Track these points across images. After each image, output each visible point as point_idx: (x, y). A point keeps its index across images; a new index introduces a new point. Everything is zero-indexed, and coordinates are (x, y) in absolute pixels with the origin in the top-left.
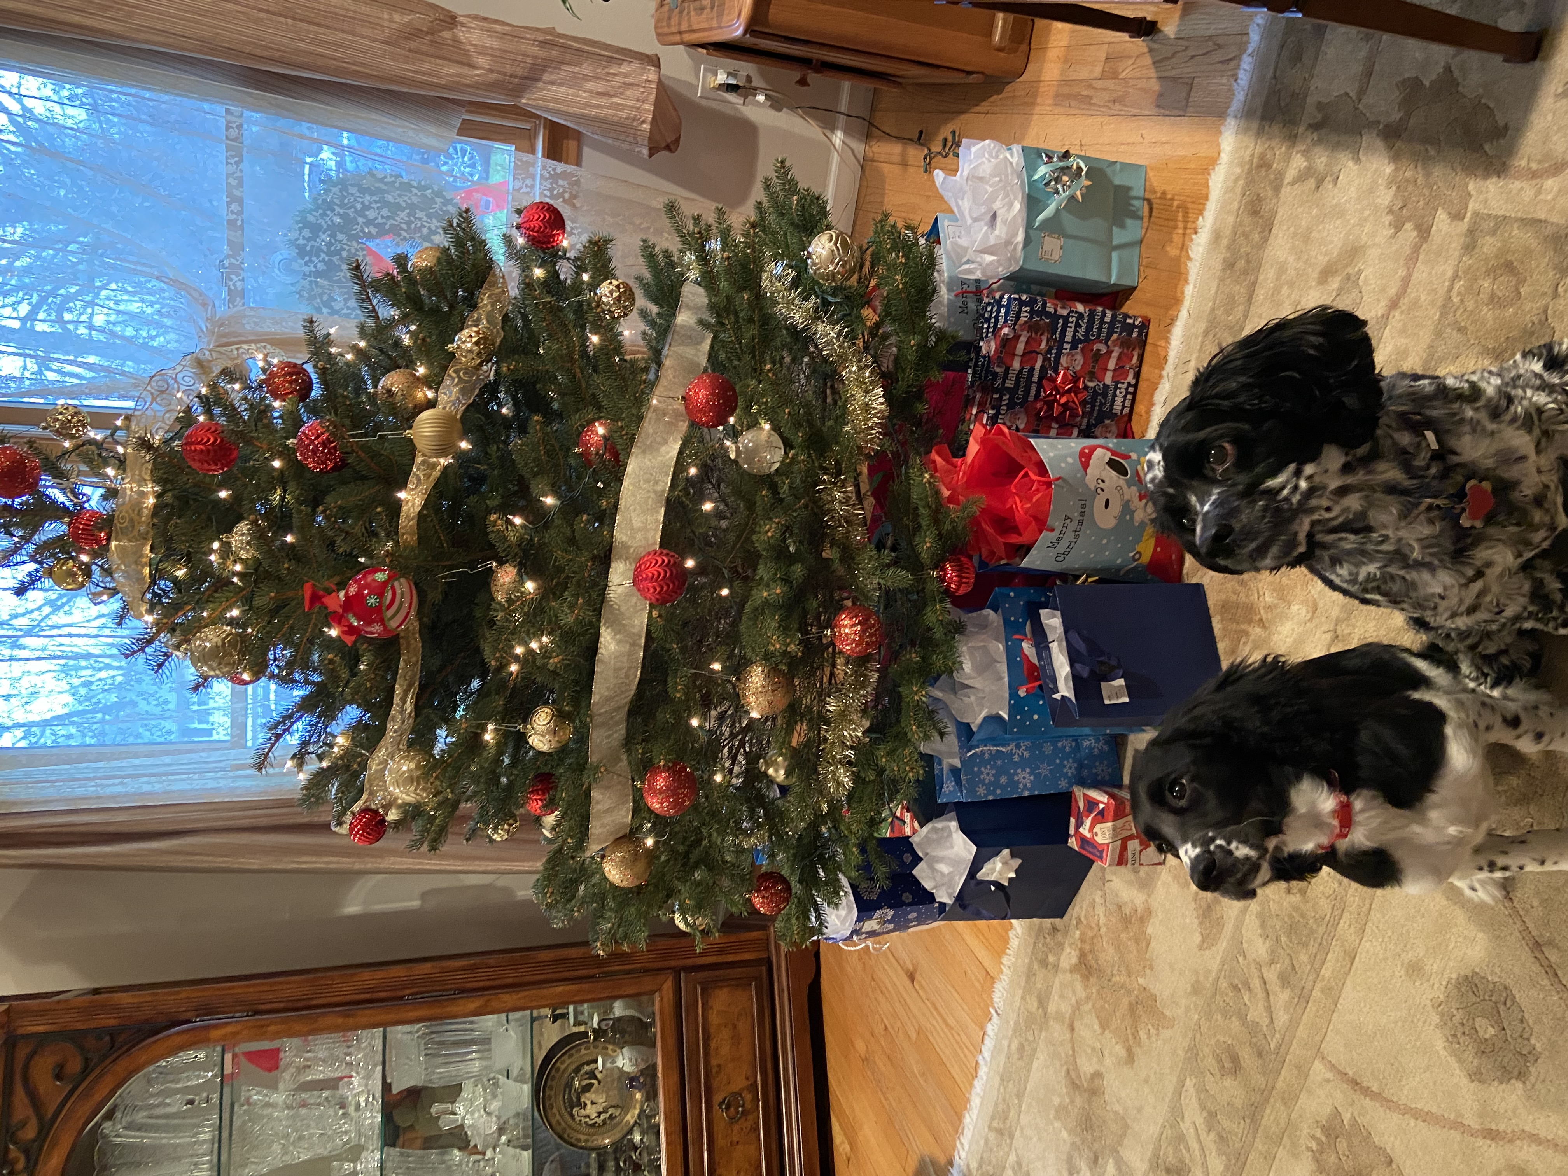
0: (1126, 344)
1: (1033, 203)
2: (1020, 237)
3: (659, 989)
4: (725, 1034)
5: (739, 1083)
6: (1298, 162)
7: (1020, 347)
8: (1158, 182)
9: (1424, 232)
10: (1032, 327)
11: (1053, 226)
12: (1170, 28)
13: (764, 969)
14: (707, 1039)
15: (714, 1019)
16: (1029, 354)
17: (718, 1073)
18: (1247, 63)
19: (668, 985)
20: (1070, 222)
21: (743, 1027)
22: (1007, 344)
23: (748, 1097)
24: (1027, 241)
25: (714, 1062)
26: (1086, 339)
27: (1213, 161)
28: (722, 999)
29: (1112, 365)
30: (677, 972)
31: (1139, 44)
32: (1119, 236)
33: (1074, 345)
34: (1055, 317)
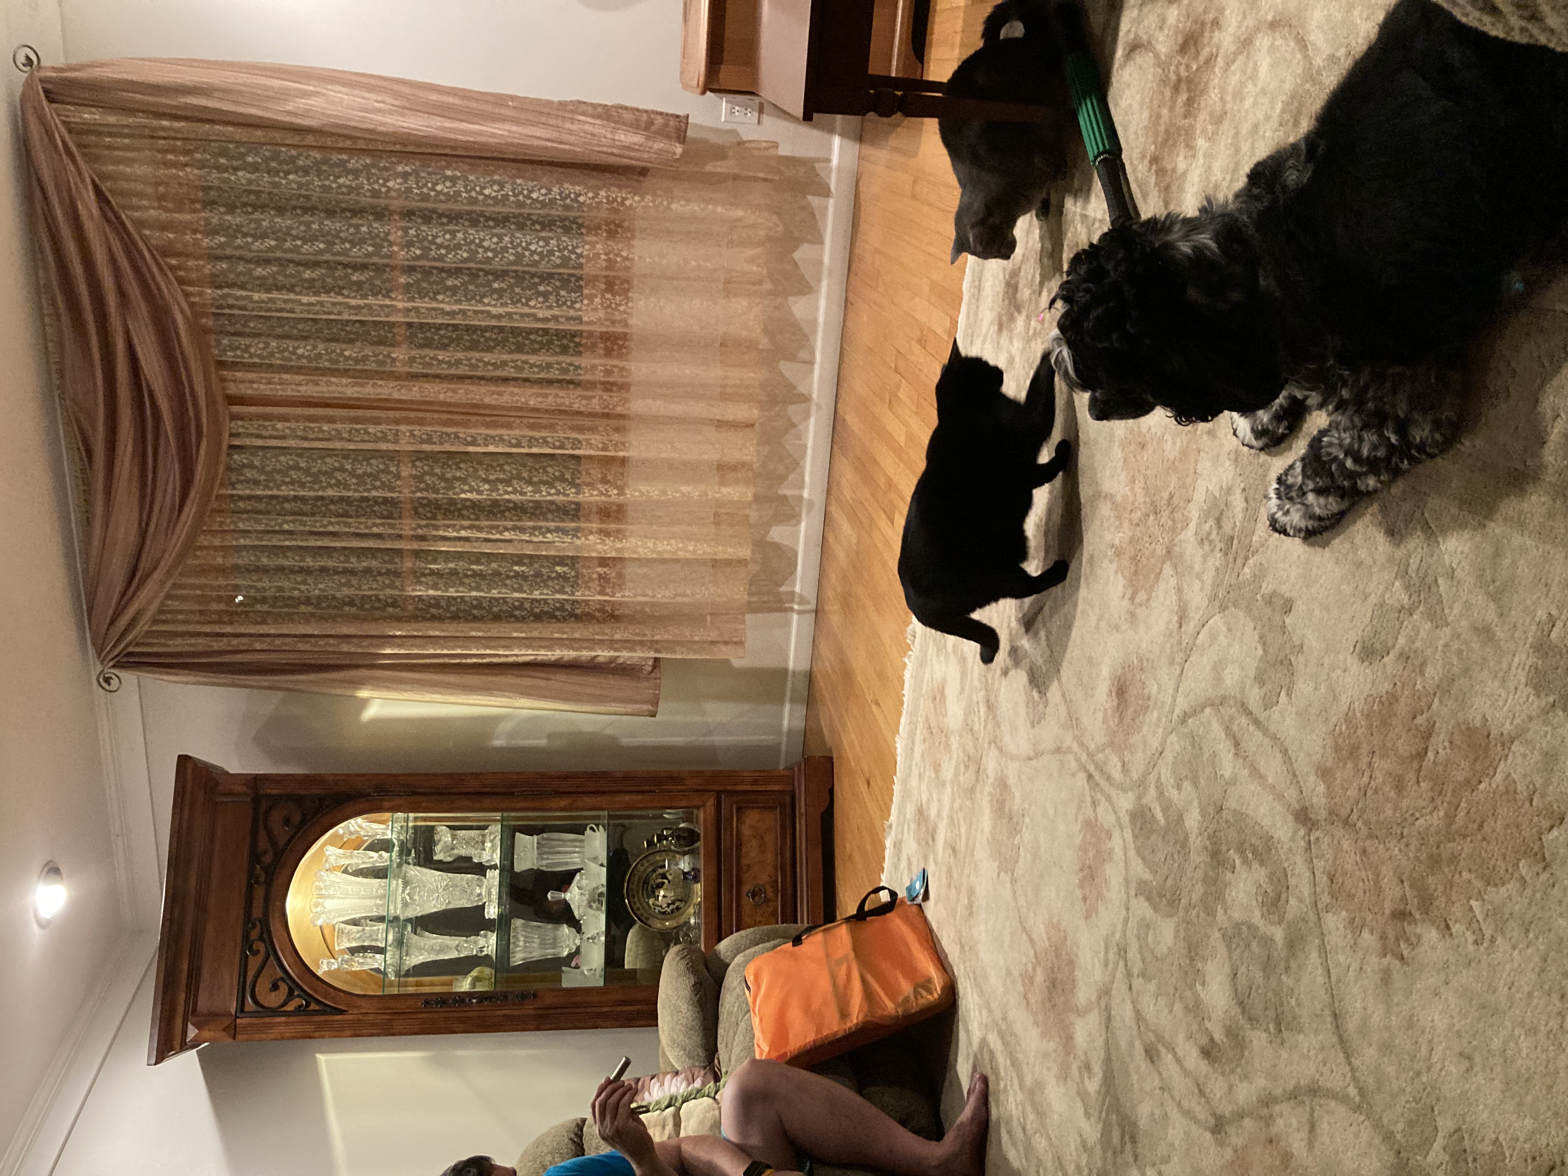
3: (704, 806)
4: (754, 843)
5: (764, 879)
13: (788, 798)
14: (739, 845)
15: (746, 831)
17: (748, 869)
19: (711, 802)
21: (769, 839)
23: (769, 890)
25: (745, 862)
28: (752, 818)
30: (718, 794)
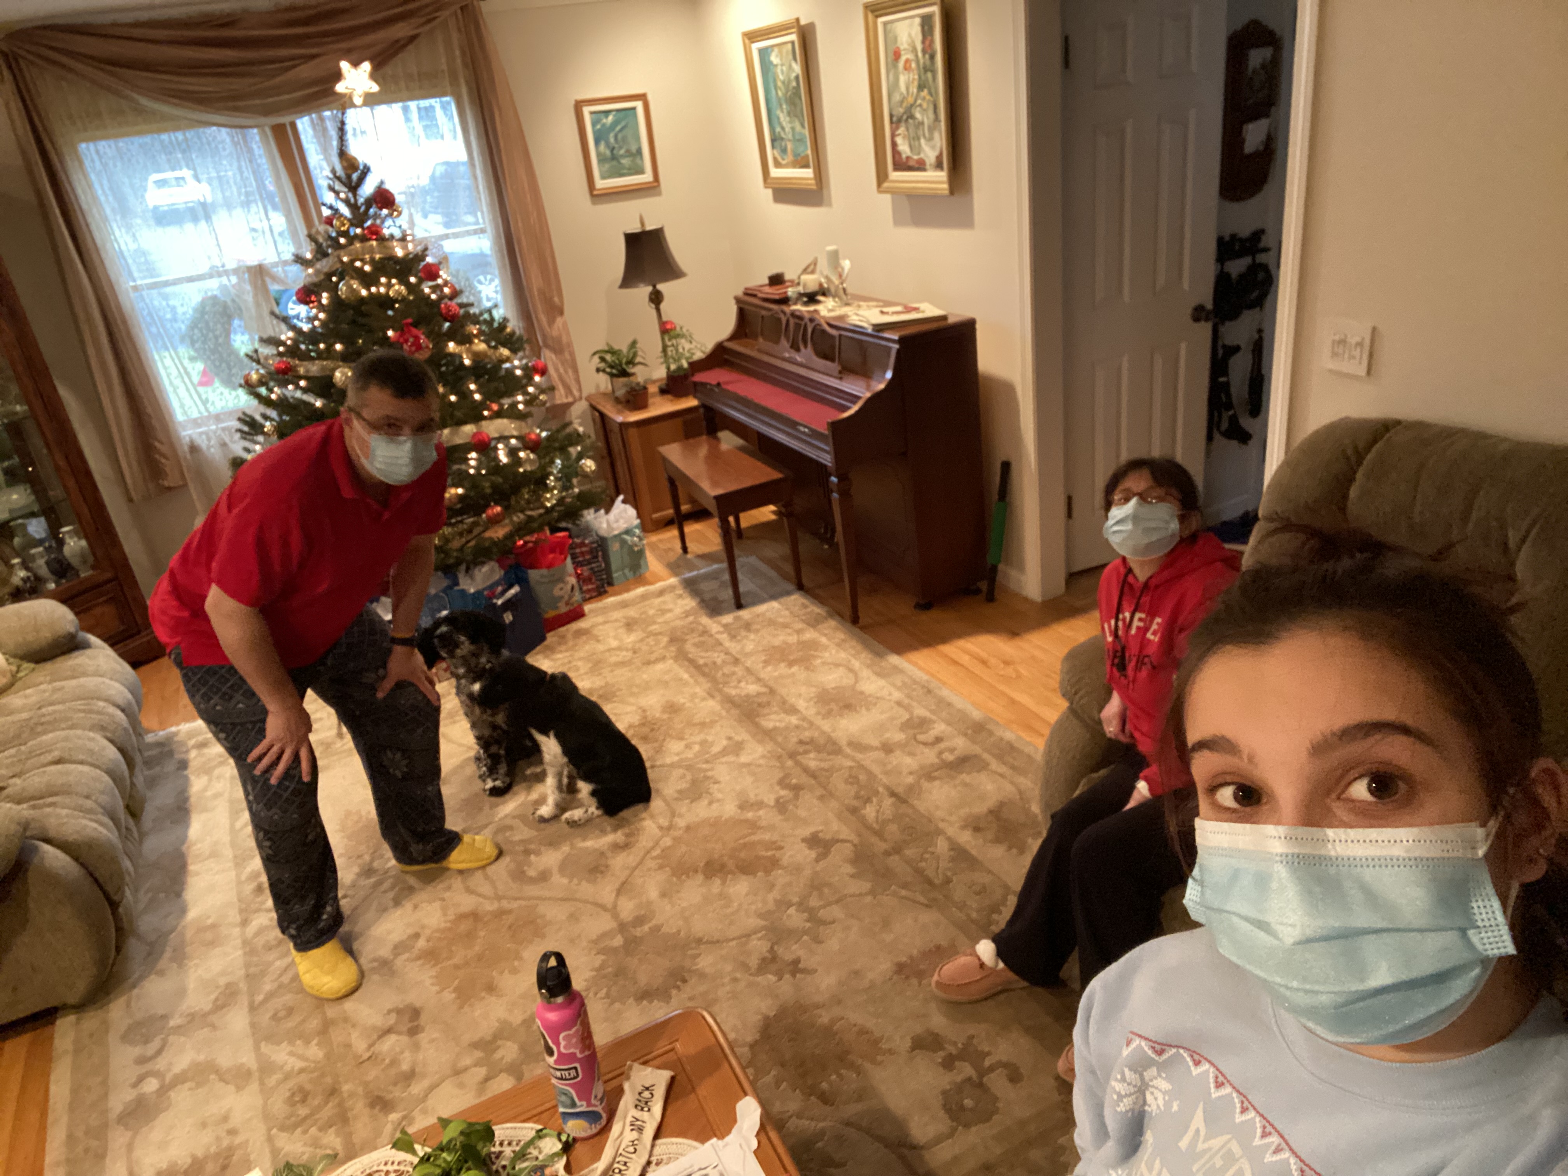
0: (598, 587)
1: (628, 532)
2: (616, 532)
3: (102, 571)
6: (681, 592)
7: (584, 549)
8: (647, 575)
9: (687, 616)
10: (591, 551)
11: (623, 542)
12: (689, 556)
15: (98, 611)
16: (583, 554)
18: (695, 573)
19: (107, 575)
20: (625, 550)
22: (583, 544)
24: (616, 536)
26: (595, 572)
27: (664, 580)
28: (110, 611)
29: (590, 587)
30: (116, 578)
31: (680, 551)
32: (627, 571)
33: (592, 569)
34: (597, 557)
